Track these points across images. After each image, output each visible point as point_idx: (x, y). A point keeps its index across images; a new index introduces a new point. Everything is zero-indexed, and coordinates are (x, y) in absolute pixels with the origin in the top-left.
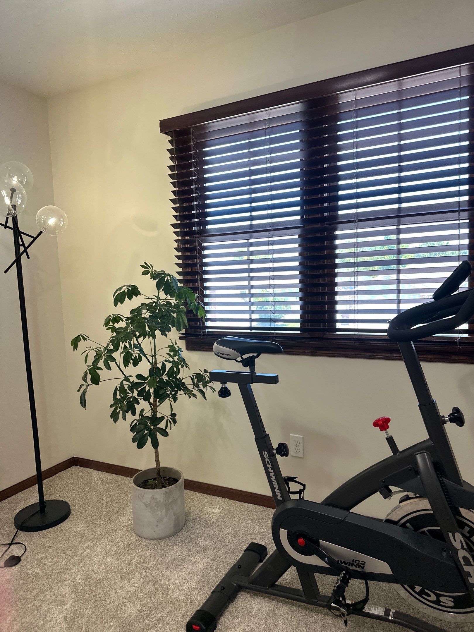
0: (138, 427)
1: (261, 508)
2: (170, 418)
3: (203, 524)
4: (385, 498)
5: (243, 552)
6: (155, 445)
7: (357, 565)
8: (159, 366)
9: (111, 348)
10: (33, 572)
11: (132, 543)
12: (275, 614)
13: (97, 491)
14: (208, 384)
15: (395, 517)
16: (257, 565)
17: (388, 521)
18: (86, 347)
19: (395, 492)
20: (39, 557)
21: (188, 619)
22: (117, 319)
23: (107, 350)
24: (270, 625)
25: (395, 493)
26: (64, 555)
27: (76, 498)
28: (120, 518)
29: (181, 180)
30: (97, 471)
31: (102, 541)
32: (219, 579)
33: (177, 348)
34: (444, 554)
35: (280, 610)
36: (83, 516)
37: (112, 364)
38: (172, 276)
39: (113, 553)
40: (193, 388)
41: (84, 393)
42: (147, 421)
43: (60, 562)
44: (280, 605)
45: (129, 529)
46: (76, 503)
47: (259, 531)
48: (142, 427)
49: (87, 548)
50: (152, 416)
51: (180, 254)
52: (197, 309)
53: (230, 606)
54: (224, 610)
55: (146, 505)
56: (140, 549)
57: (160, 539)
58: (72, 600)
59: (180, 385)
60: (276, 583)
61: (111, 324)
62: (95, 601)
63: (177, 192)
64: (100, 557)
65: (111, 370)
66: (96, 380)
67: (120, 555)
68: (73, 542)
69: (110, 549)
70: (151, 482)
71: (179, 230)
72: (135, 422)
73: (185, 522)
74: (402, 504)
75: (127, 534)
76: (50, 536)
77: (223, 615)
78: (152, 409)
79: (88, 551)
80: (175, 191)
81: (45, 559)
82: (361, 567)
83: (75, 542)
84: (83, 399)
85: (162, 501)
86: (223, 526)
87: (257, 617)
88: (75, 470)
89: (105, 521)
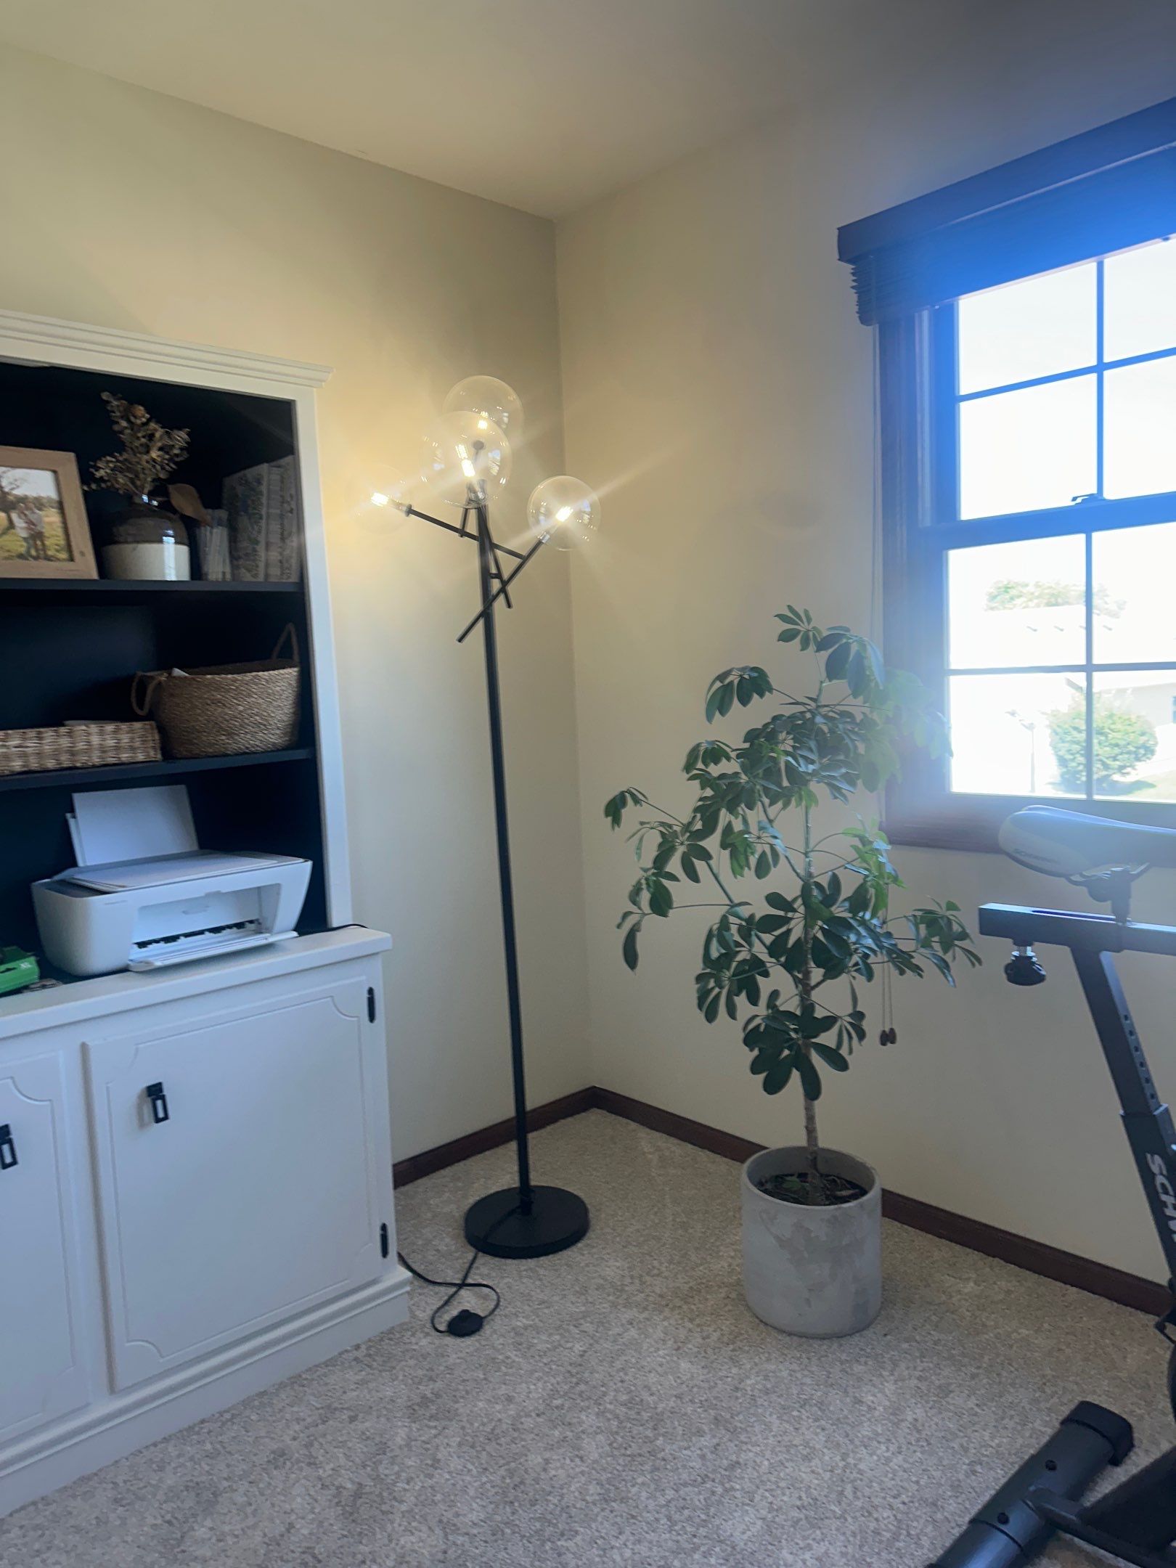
0: (763, 1035)
2: (850, 1023)
5: (1057, 1425)
6: (812, 1089)
8: (824, 881)
9: (698, 825)
13: (651, 1180)
14: (956, 942)
16: (1104, 1471)
18: (640, 822)
22: (714, 753)
23: (690, 832)
26: (578, 1331)
27: (600, 1191)
28: (710, 1262)
30: (648, 1130)
31: (667, 1312)
32: (988, 1489)
36: (618, 1239)
37: (700, 865)
39: (695, 1350)
40: (916, 950)
41: (633, 932)
42: (787, 1024)
45: (733, 1295)
46: (600, 1203)
49: (631, 1323)
50: (801, 1012)
55: (781, 1242)
56: (763, 1353)
57: (814, 1336)
60: (1172, 1544)
61: (700, 765)
64: (661, 1353)
65: (697, 881)
66: (661, 904)
68: (597, 1303)
72: (757, 1021)
75: (729, 1307)
76: (544, 1275)
78: (800, 994)
81: (534, 1333)
83: (601, 1303)
84: (631, 947)
85: (823, 1239)
88: (595, 1118)
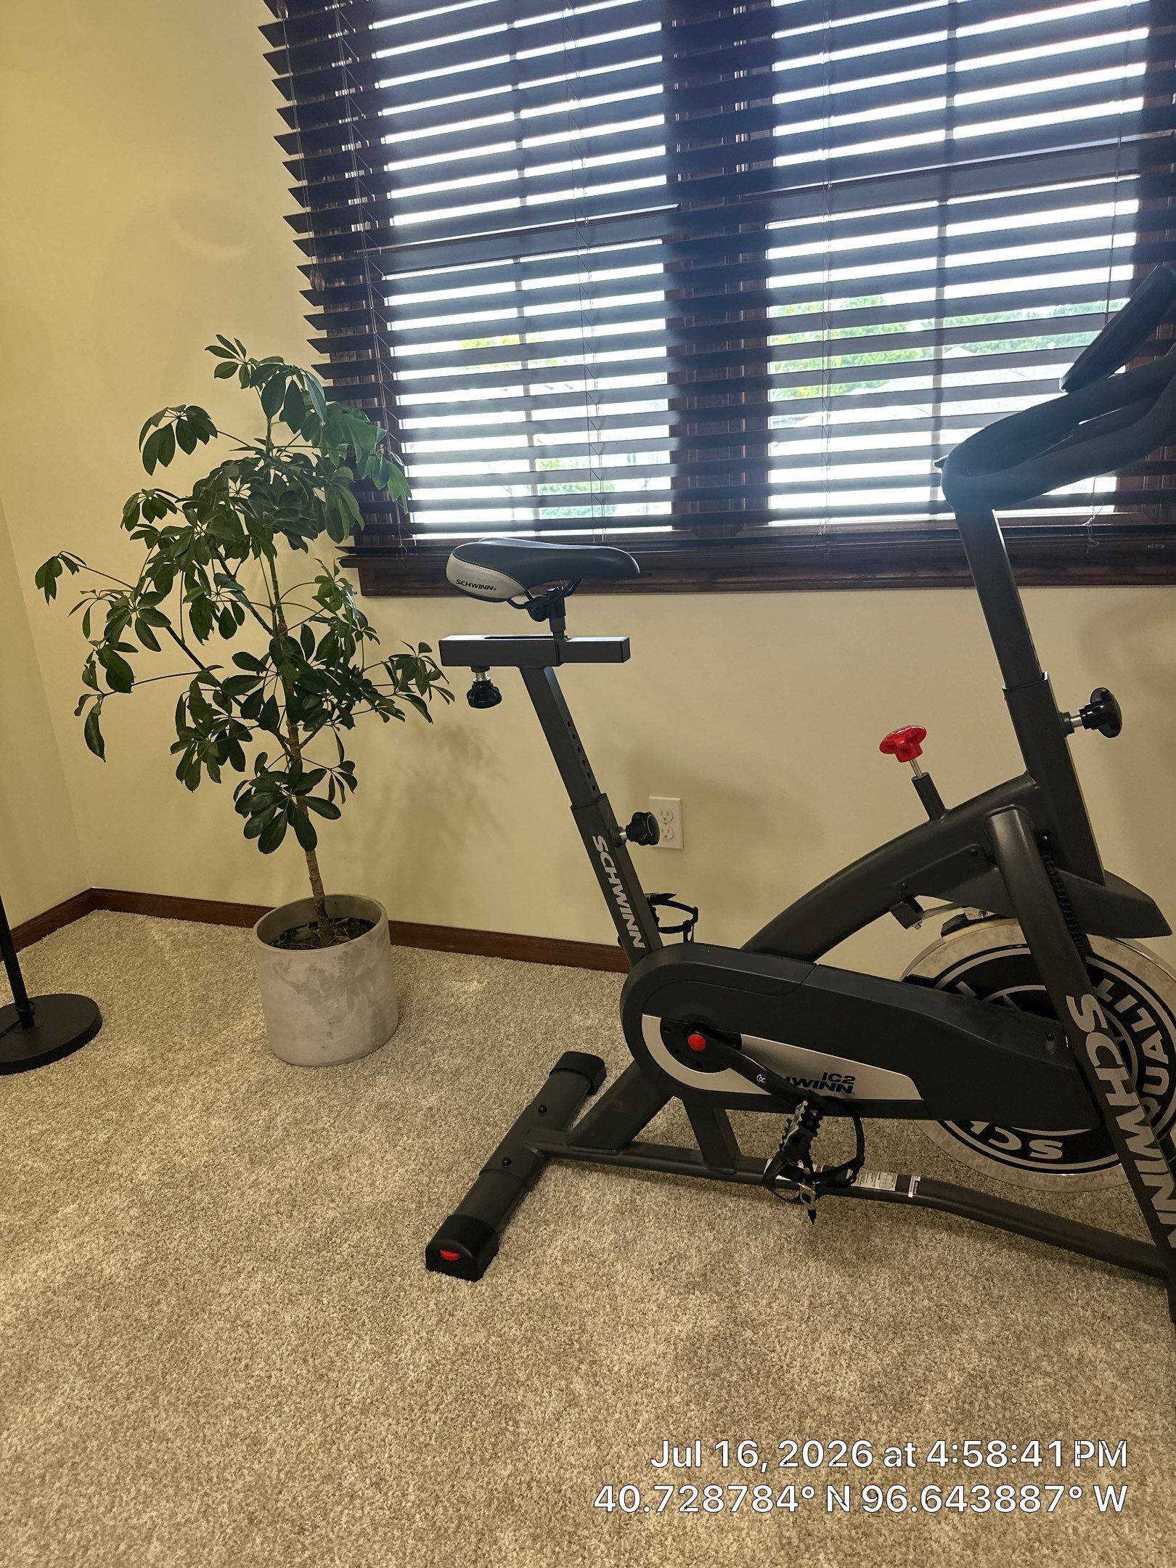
0: (255, 798)
1: (584, 973)
2: (340, 773)
3: (445, 1019)
4: (906, 928)
5: (548, 1076)
6: (308, 840)
7: (833, 1085)
8: (296, 634)
9: (152, 588)
10: (24, 1167)
11: (269, 1080)
12: (635, 1209)
13: (165, 965)
14: (431, 682)
15: (930, 972)
16: (584, 1101)
17: (911, 980)
18: (83, 592)
19: (930, 910)
20: (33, 1131)
21: (429, 1239)
22: (157, 506)
23: (141, 595)
24: (627, 1234)
25: (932, 913)
26: (100, 1122)
27: (111, 987)
28: (233, 1025)
29: (303, 73)
30: (157, 919)
31: (192, 1080)
32: (494, 1142)
33: (340, 585)
34: (1050, 1046)
35: (647, 1198)
36: (134, 1027)
37: (159, 633)
38: (303, 373)
39: (224, 1106)
40: (395, 694)
41: (94, 717)
42: (278, 784)
43: (92, 1137)
44: (647, 1187)
45: (259, 1048)
46: (112, 998)
47: (581, 1024)
48: (268, 798)
49: (156, 1099)
50: (290, 770)
51: (320, 310)
52: (386, 475)
53: (528, 1200)
54: (514, 1210)
55: (298, 988)
56: (291, 1090)
57: (338, 1063)
58: (134, 1222)
59: (356, 686)
60: (636, 1139)
61: (142, 520)
62: (193, 1219)
63: (295, 110)
64: (191, 1117)
65: (158, 649)
66: (121, 680)
67: (242, 1108)
68: (118, 1091)
69: (215, 1097)
70: (304, 933)
71: (310, 235)
72: (247, 787)
73: (400, 1018)
74: (948, 938)
75: (256, 1059)
76: (57, 1079)
77: (512, 1221)
78: (288, 753)
79: (159, 1107)
80: (290, 109)
81: (52, 1135)
82: (844, 1088)
83: (122, 1090)
84: (93, 732)
85: (337, 975)
86: (493, 1021)
87: (593, 1217)
88: (98, 919)
89: (193, 1034)
